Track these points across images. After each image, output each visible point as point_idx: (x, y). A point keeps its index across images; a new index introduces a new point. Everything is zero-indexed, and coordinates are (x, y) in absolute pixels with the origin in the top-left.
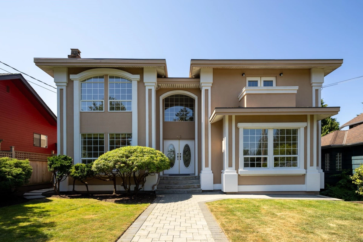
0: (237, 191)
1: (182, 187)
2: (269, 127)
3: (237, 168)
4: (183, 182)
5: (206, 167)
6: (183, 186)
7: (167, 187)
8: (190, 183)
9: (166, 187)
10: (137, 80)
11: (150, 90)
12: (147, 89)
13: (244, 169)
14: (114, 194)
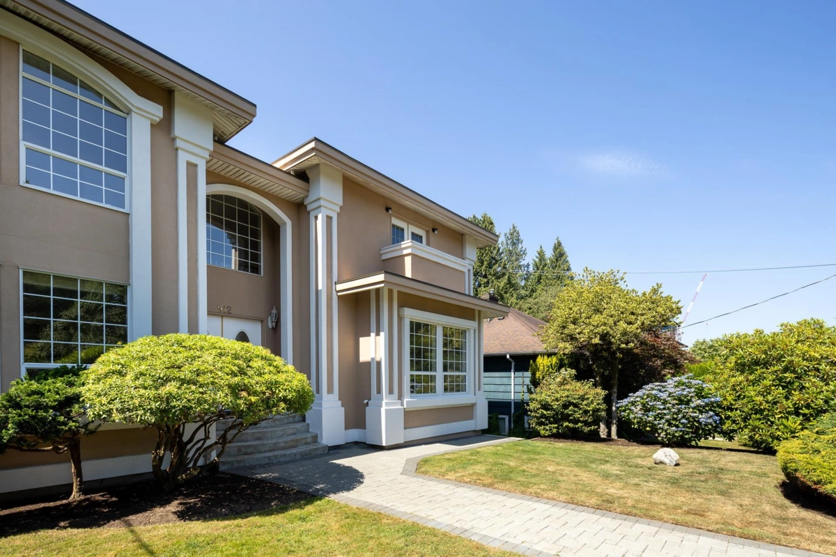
0: (401, 441)
1: (282, 445)
2: (438, 322)
3: (400, 397)
4: (275, 431)
5: (328, 393)
6: (285, 442)
7: (243, 450)
8: (291, 431)
9: (240, 450)
10: (151, 120)
11: (192, 167)
12: (183, 158)
13: (411, 397)
14: (75, 496)
